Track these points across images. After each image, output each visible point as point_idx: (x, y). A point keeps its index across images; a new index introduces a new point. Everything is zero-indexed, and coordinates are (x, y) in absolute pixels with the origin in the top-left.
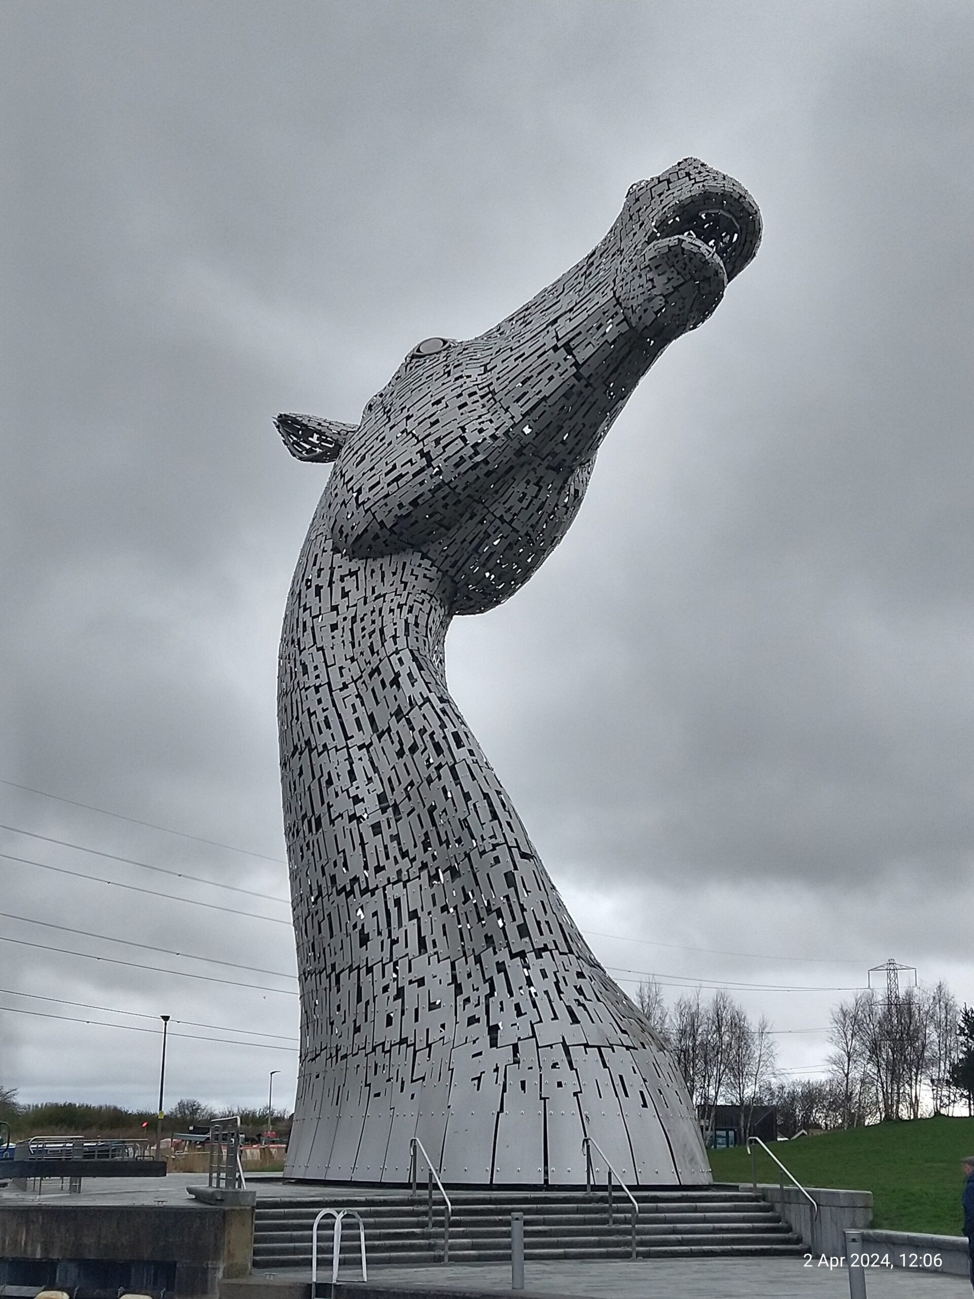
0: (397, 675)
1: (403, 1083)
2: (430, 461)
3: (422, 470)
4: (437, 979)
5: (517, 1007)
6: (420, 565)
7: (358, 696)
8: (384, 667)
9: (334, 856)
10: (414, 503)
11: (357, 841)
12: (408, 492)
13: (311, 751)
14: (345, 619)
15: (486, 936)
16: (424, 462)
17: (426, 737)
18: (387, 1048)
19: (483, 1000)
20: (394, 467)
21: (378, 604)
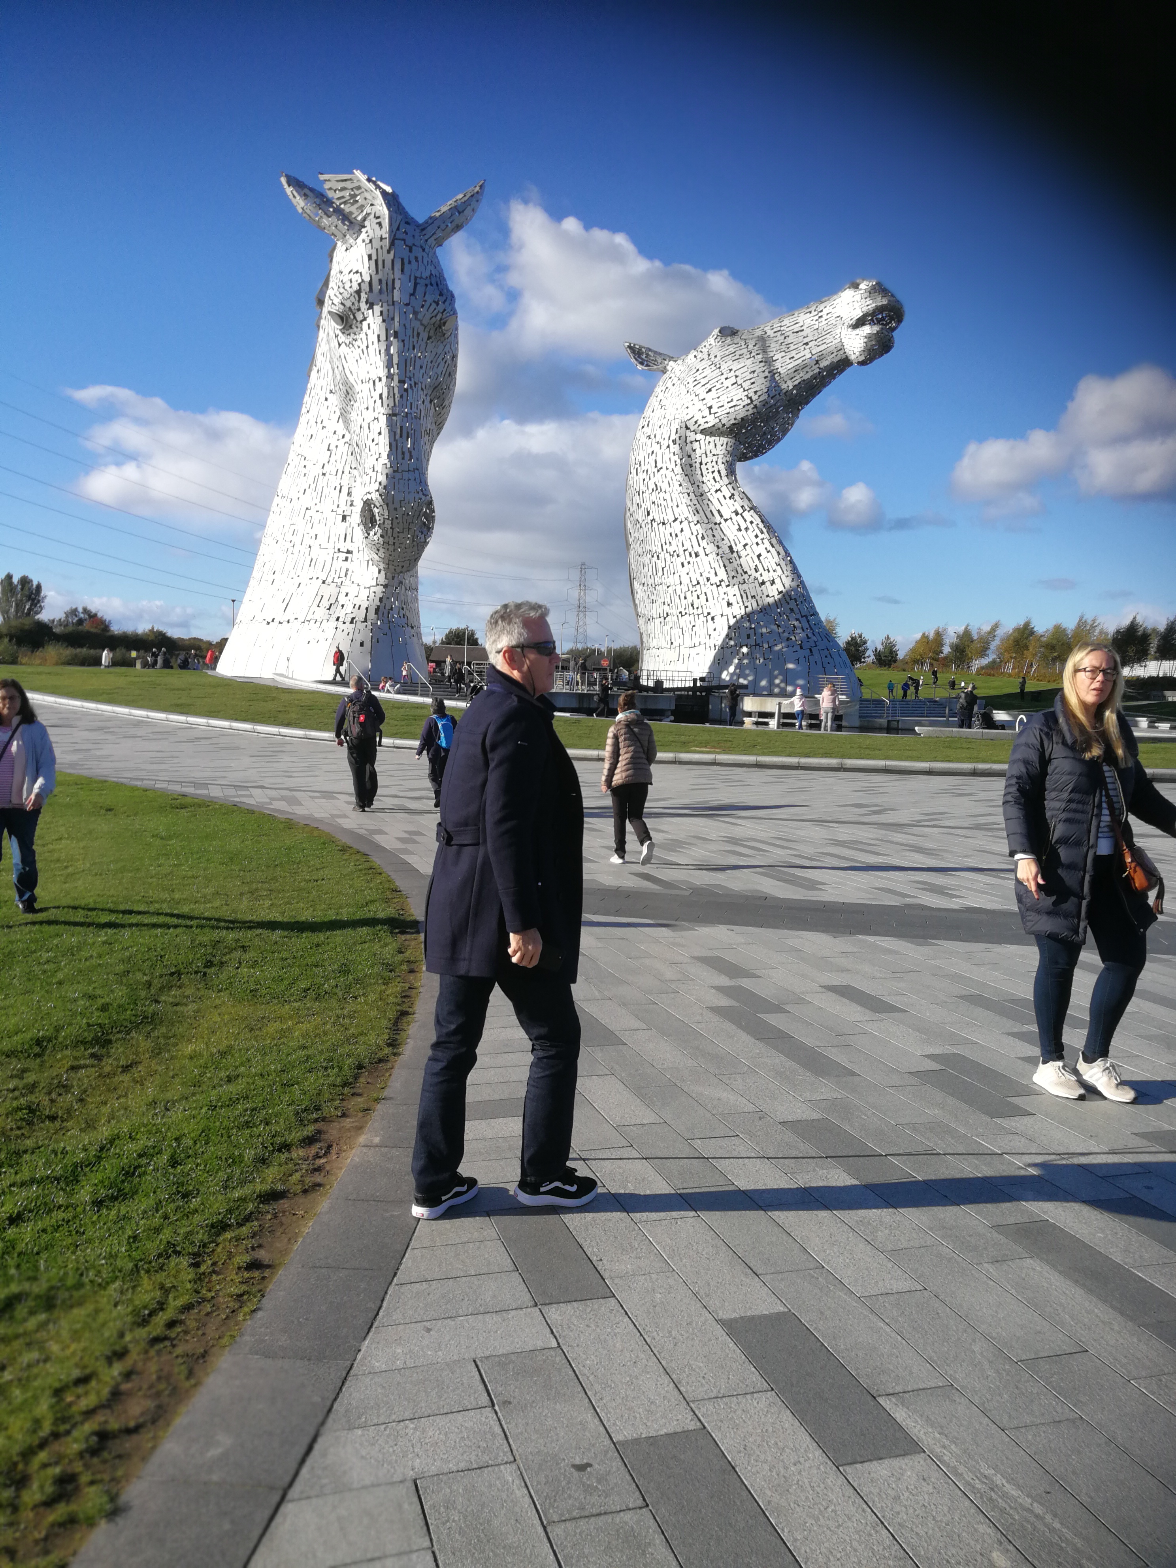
0: (733, 495)
1: (760, 659)
2: (752, 401)
3: (748, 405)
4: (769, 623)
5: (807, 635)
7: (709, 500)
8: (724, 489)
9: (708, 568)
10: (742, 419)
11: (722, 565)
12: (742, 414)
13: (689, 522)
14: (696, 462)
15: (790, 608)
16: (749, 401)
17: (754, 525)
18: (749, 646)
19: (792, 632)
20: (732, 400)
21: (715, 458)
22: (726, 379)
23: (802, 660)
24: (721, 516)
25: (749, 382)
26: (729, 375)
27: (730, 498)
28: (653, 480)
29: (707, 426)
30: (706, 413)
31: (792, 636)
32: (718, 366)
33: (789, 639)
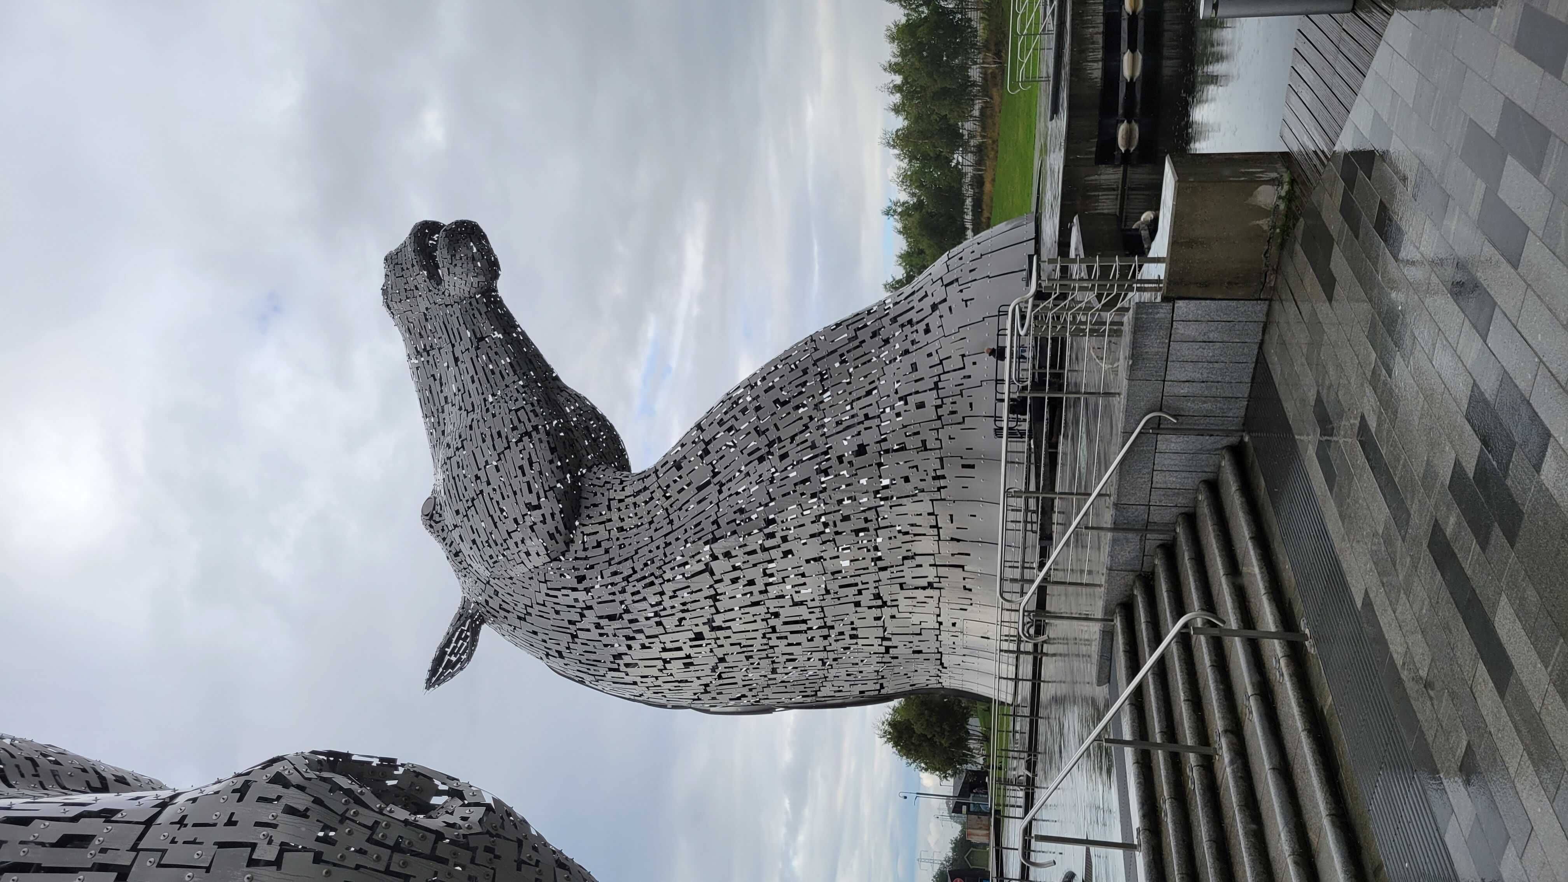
1: (964, 377)
4: (896, 371)
5: (920, 300)
6: (595, 473)
7: (680, 509)
14: (618, 539)
15: (871, 338)
17: (725, 418)
18: (939, 402)
19: (915, 328)
21: (614, 504)
22: (489, 483)
23: (966, 295)
24: (708, 483)
25: (497, 441)
26: (484, 479)
27: (679, 468)
28: (642, 624)
29: (558, 517)
30: (536, 516)
31: (921, 327)
32: (470, 504)
33: (927, 331)
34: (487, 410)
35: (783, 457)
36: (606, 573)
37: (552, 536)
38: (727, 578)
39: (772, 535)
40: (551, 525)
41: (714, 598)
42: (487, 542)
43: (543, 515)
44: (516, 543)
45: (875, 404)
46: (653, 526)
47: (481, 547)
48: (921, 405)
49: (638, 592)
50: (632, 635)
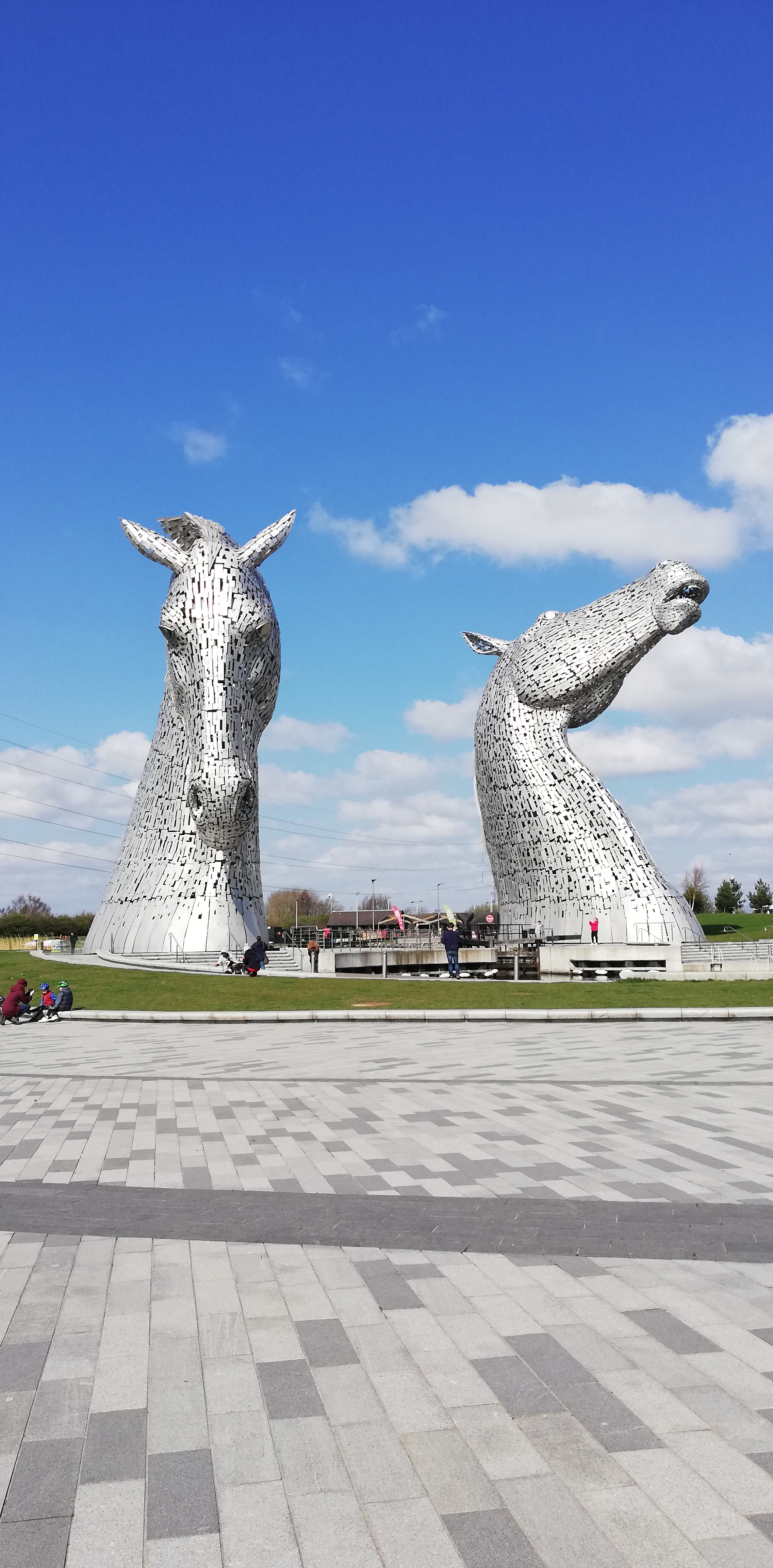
0: (564, 758)
1: (600, 910)
5: (644, 884)
6: (564, 712)
8: (556, 754)
12: (567, 685)
14: (530, 732)
15: (625, 859)
17: (585, 784)
19: (628, 881)
21: (546, 727)
23: (640, 908)
26: (554, 653)
30: (535, 687)
31: (629, 886)
32: (543, 646)
33: (626, 889)
34: (590, 647)
35: (566, 818)
36: (511, 729)
37: (527, 696)
38: (511, 793)
39: (530, 816)
40: (531, 695)
41: (505, 788)
42: (524, 660)
43: (535, 691)
44: (522, 677)
45: (590, 864)
46: (535, 751)
47: (523, 656)
48: (588, 888)
49: (504, 747)
50: (489, 744)
